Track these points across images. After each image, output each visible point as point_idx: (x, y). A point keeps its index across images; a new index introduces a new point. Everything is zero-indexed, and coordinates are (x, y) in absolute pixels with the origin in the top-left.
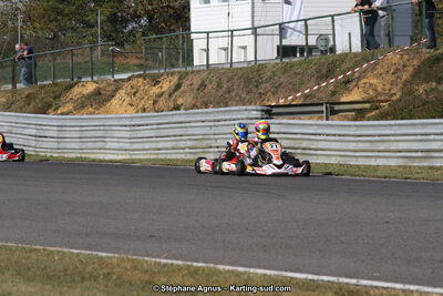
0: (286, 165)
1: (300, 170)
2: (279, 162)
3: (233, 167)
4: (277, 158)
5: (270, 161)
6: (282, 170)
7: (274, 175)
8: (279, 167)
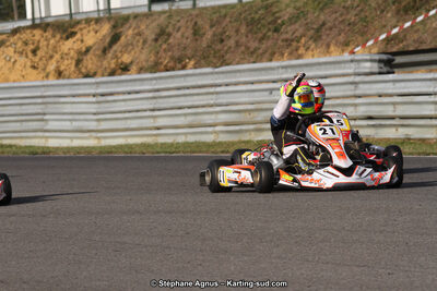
0: (360, 169)
1: (387, 176)
2: (346, 163)
3: (247, 177)
4: (340, 155)
5: (327, 161)
6: (353, 179)
7: (337, 188)
8: (347, 172)
